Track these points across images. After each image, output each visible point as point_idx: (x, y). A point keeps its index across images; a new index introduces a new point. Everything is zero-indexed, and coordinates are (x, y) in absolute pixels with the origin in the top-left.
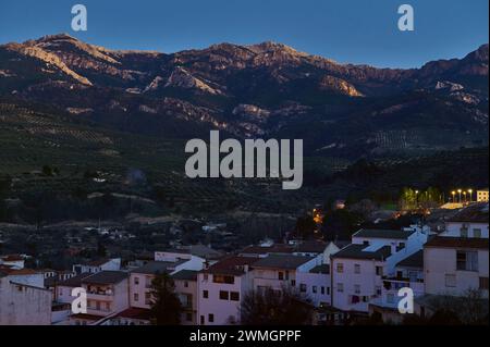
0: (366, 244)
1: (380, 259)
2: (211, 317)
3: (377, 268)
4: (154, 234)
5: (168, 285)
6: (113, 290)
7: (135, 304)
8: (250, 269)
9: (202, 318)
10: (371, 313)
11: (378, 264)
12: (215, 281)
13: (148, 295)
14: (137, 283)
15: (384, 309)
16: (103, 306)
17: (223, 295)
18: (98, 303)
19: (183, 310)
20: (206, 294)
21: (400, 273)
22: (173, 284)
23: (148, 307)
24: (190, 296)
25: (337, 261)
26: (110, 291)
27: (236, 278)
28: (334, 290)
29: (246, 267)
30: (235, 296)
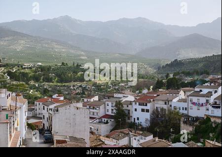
0: (201, 91)
1: (208, 97)
2: (138, 119)
3: (207, 100)
4: (102, 87)
5: (120, 106)
6: (99, 108)
7: (107, 113)
8: (153, 101)
9: (134, 119)
10: (205, 117)
11: (207, 99)
12: (139, 105)
13: (112, 110)
14: (108, 105)
15: (211, 116)
16: (95, 114)
17: (143, 110)
18: (93, 113)
19: (127, 116)
20: (136, 110)
21: (216, 102)
22: (122, 106)
23: (113, 114)
24: (129, 111)
25: (190, 98)
26: (98, 109)
27: (148, 104)
28: (189, 109)
29: (152, 100)
30: (147, 111)
